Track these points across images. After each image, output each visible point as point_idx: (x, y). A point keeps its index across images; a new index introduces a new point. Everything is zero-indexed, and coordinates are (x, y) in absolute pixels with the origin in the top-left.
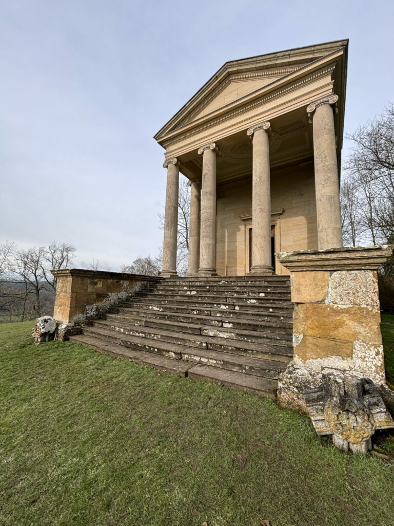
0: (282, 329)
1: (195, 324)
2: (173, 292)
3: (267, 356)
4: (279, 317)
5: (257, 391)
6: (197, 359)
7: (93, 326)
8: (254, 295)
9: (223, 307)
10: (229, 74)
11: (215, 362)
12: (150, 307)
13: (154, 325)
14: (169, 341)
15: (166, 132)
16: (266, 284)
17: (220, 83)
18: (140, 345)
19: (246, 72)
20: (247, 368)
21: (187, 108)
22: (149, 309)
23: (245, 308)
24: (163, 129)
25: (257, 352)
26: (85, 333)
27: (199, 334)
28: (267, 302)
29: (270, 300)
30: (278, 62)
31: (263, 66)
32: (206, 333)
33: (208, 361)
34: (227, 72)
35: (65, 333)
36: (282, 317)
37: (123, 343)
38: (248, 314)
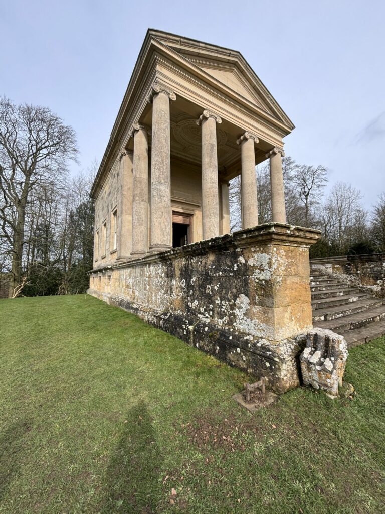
17: (228, 62)
34: (236, 60)
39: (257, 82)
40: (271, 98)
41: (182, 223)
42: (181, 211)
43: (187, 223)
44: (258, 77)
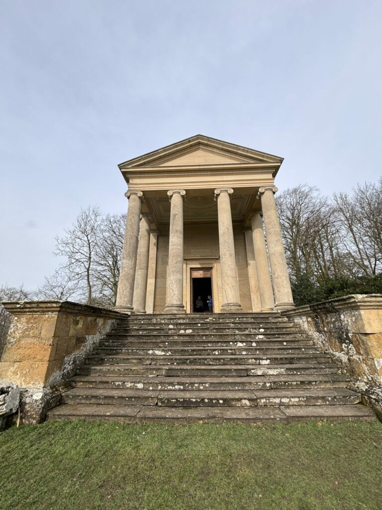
0: (314, 359)
1: (228, 365)
2: (160, 331)
3: (329, 384)
4: (301, 349)
5: (361, 418)
6: (277, 401)
7: (73, 388)
8: (255, 331)
9: (240, 344)
10: (199, 143)
11: (297, 400)
12: (151, 352)
13: (181, 373)
14: (222, 388)
15: (134, 165)
16: (253, 320)
17: (191, 146)
18: (194, 400)
19: (214, 148)
20: (330, 399)
21: (159, 153)
22: (148, 354)
23: (261, 343)
24: (131, 162)
25: (321, 382)
26: (70, 402)
27: (246, 375)
28: (273, 337)
29: (275, 334)
30: (239, 152)
31: (228, 150)
32: (253, 373)
33: (290, 400)
34: (198, 141)
35: (43, 408)
36: (304, 348)
37: (162, 403)
38: (274, 349)
39: (223, 145)
40: (243, 148)
41: (202, 277)
42: (199, 266)
43: (208, 276)
44: (222, 141)
